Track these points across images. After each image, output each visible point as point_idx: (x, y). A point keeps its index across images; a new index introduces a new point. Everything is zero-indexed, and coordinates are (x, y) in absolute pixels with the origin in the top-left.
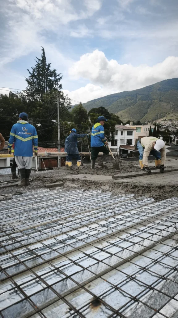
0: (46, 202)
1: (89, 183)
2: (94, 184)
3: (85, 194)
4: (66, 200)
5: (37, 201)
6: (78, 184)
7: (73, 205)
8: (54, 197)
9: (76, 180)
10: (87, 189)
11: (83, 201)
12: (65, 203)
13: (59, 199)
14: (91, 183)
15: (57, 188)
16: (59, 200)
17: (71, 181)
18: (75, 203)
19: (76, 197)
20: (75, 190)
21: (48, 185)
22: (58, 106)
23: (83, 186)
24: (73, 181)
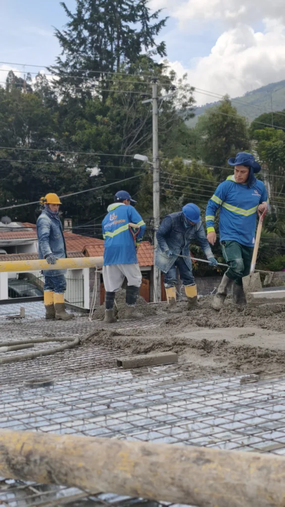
0: (125, 414)
1: (259, 356)
2: (277, 362)
3: (249, 393)
4: (187, 410)
5: (96, 409)
6: (221, 361)
7: (213, 426)
8: (150, 398)
9: (217, 345)
10: (252, 378)
11: (245, 416)
12: (186, 418)
13: (165, 406)
14: (267, 356)
15: (157, 370)
16: (165, 410)
17: (199, 348)
18: (218, 421)
19: (217, 402)
20: (214, 378)
21: (127, 359)
22: (154, 111)
23: (238, 367)
24: (206, 347)
